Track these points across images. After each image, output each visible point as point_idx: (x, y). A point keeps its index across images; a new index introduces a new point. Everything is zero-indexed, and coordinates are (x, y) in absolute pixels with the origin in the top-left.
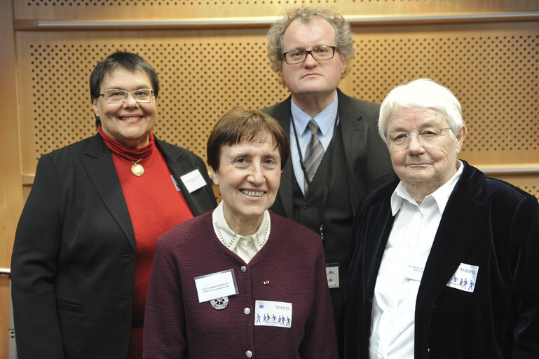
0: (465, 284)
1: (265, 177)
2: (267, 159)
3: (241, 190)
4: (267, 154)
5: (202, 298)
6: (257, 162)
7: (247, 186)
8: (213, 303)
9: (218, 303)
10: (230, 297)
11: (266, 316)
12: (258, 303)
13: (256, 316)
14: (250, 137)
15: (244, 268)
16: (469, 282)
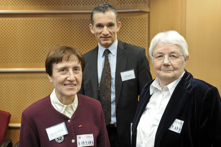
0: (177, 129)
1: (75, 77)
2: (75, 69)
3: (65, 85)
4: (75, 66)
5: (51, 138)
6: (71, 71)
7: (67, 82)
8: (57, 140)
9: (59, 140)
10: (64, 136)
11: (83, 142)
12: (78, 136)
13: (78, 143)
14: (67, 59)
15: (69, 121)
16: (179, 128)
